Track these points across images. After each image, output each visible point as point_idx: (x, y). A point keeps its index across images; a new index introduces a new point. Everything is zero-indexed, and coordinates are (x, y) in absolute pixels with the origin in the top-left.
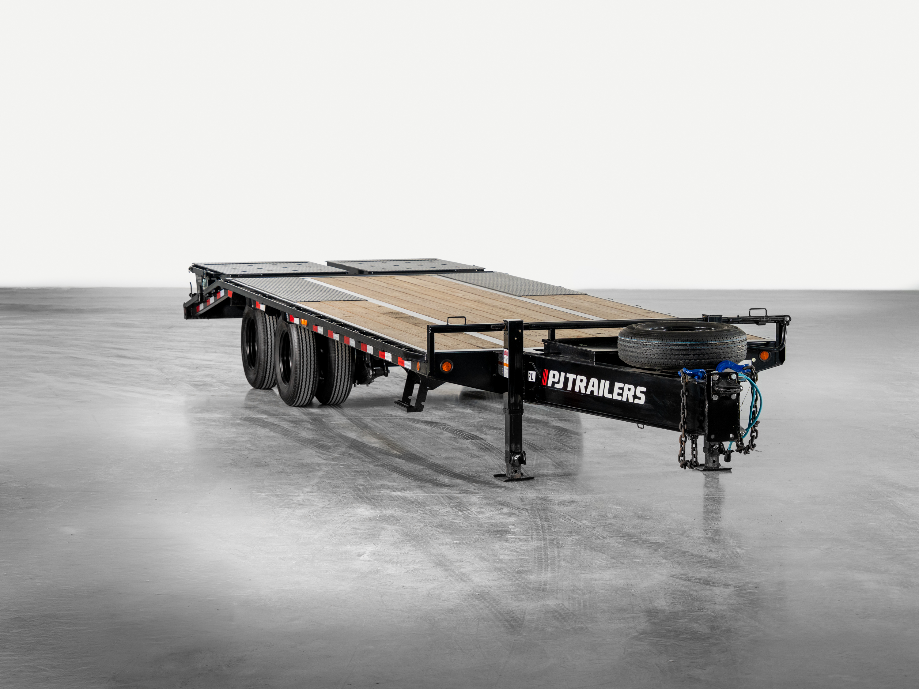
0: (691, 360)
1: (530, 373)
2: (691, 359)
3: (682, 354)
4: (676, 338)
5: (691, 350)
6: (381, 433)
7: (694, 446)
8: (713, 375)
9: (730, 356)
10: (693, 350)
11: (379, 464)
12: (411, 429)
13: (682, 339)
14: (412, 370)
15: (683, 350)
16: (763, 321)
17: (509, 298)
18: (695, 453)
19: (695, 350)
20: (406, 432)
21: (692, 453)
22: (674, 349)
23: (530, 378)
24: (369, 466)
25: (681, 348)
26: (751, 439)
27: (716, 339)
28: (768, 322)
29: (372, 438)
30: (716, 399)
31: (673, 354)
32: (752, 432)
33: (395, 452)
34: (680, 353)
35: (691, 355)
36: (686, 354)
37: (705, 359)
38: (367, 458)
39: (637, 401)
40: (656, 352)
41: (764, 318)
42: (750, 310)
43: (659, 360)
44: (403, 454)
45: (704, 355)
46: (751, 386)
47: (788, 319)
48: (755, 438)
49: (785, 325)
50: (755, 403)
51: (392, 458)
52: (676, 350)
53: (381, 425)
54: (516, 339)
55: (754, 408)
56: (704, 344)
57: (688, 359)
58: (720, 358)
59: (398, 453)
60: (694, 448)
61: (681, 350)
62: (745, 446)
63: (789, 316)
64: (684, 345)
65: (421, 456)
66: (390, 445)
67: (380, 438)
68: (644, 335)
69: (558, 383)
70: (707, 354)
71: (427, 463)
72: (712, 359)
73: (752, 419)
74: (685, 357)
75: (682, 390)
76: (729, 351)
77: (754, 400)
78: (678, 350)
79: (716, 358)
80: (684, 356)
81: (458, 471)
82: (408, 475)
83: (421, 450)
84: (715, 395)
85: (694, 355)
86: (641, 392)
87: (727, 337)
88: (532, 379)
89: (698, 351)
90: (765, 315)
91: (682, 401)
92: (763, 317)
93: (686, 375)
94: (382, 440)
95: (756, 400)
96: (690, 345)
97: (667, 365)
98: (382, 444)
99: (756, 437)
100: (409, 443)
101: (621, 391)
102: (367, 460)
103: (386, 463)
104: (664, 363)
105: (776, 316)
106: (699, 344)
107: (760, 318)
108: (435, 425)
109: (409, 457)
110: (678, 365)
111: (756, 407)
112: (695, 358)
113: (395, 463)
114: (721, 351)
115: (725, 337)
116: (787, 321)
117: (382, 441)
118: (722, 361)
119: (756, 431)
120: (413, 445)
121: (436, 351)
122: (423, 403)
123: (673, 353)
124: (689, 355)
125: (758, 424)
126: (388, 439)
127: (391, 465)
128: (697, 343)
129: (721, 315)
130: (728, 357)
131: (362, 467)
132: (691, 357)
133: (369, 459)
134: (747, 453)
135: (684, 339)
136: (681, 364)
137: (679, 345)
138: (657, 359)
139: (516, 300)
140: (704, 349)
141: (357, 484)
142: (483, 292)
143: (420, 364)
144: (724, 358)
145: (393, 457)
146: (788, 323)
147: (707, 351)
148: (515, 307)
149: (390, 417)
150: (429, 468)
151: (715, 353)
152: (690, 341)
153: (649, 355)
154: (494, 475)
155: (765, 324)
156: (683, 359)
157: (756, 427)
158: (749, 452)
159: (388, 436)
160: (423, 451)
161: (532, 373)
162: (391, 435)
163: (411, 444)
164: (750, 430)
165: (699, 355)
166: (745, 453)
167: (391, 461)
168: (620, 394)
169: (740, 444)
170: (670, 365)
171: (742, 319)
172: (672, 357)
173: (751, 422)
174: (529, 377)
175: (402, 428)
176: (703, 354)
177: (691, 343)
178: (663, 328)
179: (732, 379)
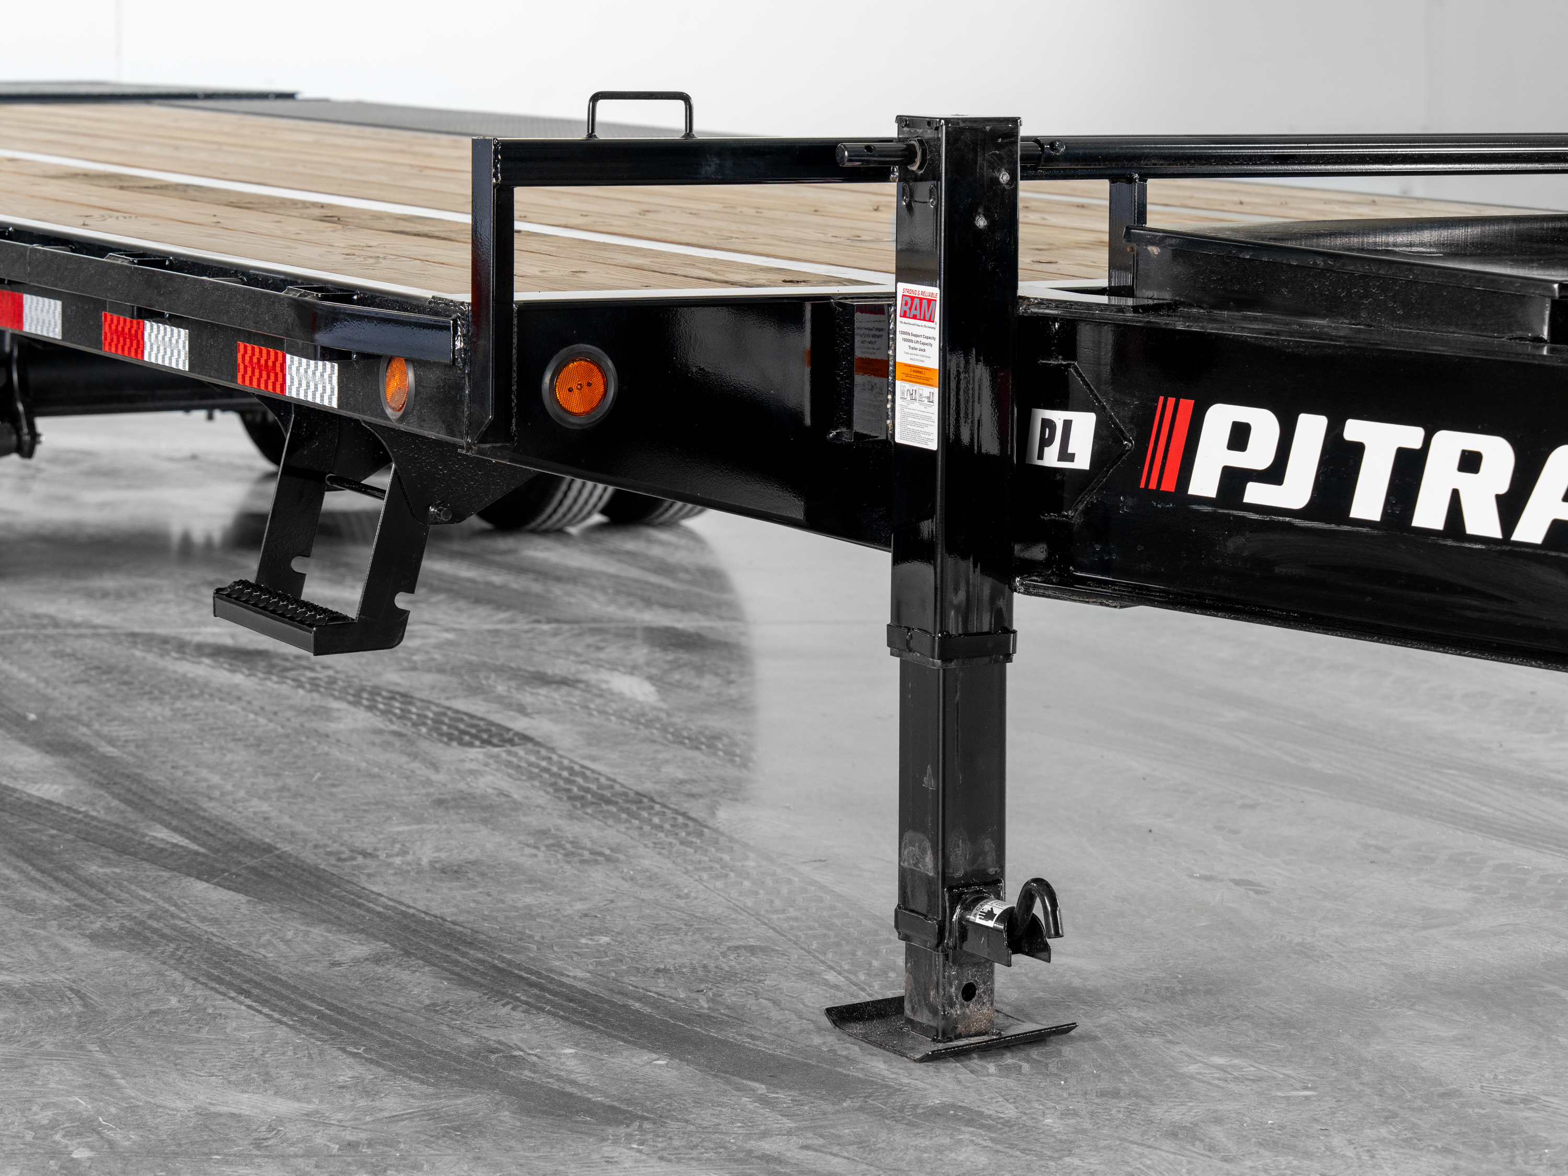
1: (1048, 424)
6: (42, 715)
11: (114, 925)
12: (173, 692)
14: (343, 413)
20: (157, 709)
23: (1053, 449)
24: (64, 943)
29: (13, 743)
33: (161, 834)
38: (32, 879)
44: (210, 848)
51: (166, 874)
53: (27, 669)
54: (981, 222)
59: (177, 839)
65: (309, 857)
66: (116, 790)
67: (49, 744)
69: (1273, 476)
71: (369, 910)
81: (580, 974)
82: (322, 1016)
83: (286, 820)
88: (1065, 455)
94: (66, 754)
98: (73, 782)
100: (204, 773)
102: (39, 896)
103: (151, 916)
108: (262, 664)
109: (253, 869)
113: (203, 919)
117: (67, 761)
120: (229, 787)
121: (521, 295)
122: (401, 601)
126: (89, 746)
127: (181, 930)
131: (30, 952)
133: (45, 886)
141: (44, 1117)
143: (411, 376)
145: (165, 867)
149: (50, 631)
150: (407, 954)
154: (829, 1011)
159: (84, 730)
160: (300, 827)
161: (1067, 424)
162: (96, 726)
163: (215, 779)
167: (169, 900)
174: (1047, 443)
175: (126, 683)
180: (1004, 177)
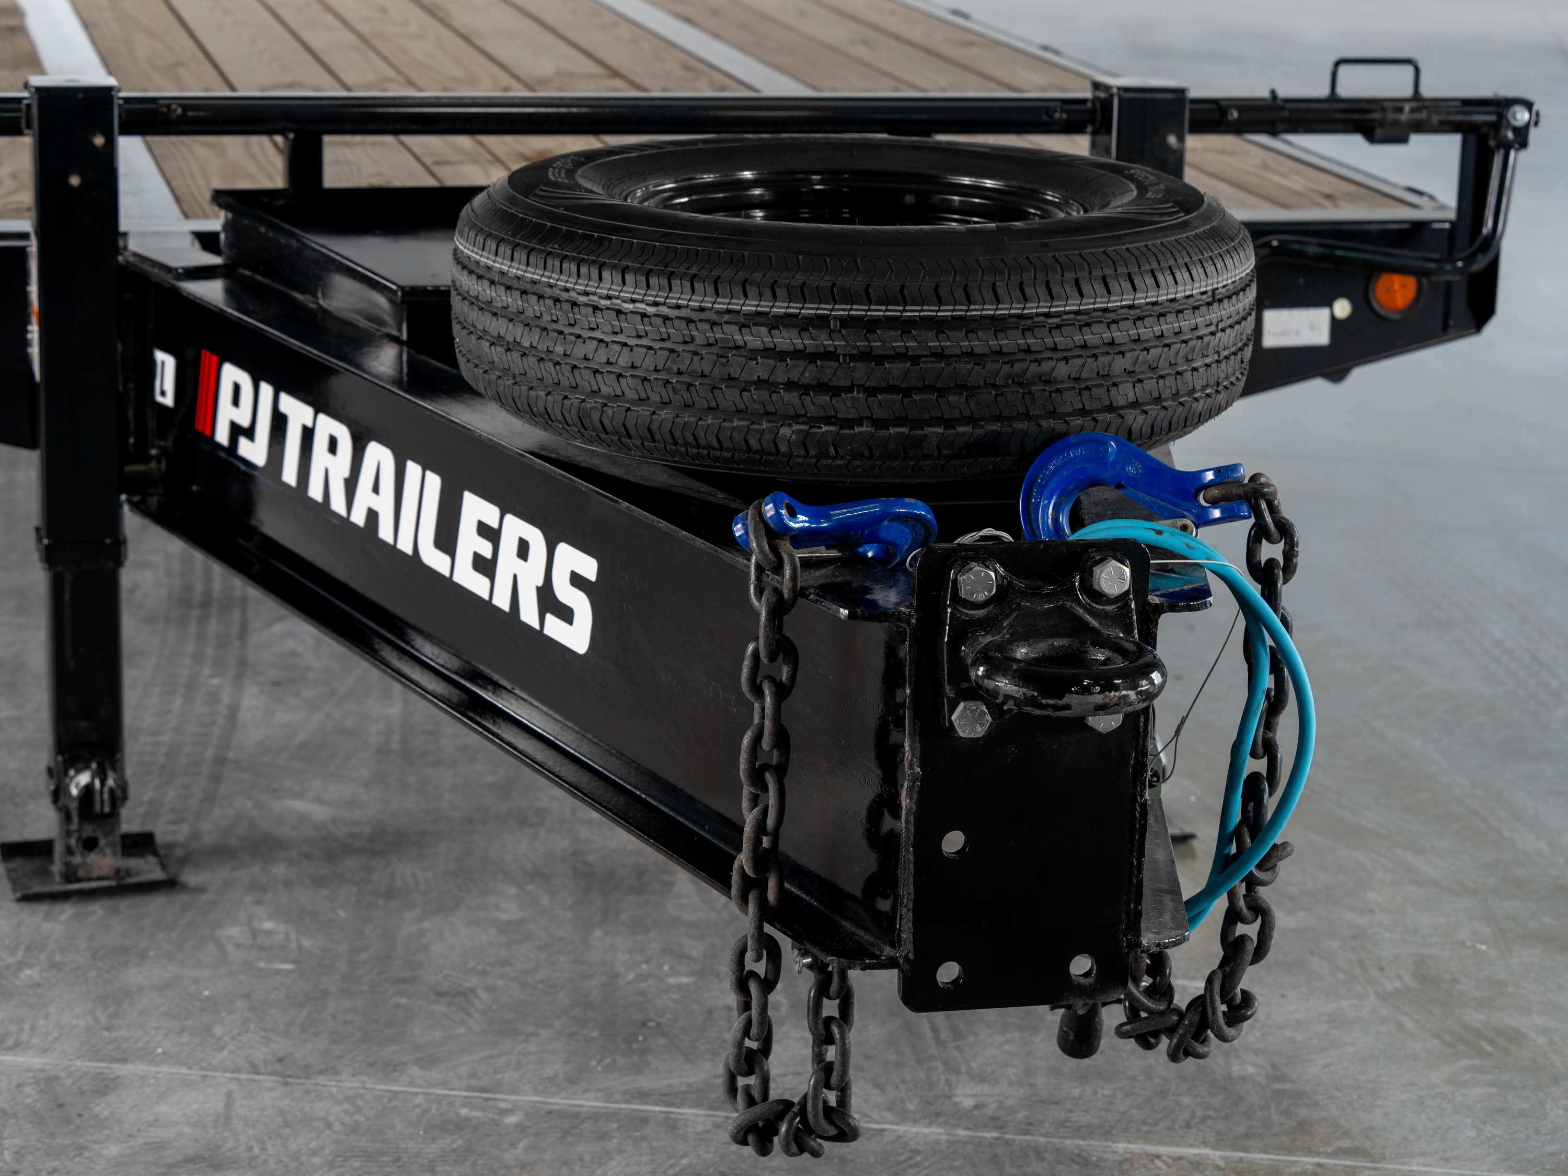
0: (849, 423)
2: (853, 415)
3: (790, 385)
4: (757, 276)
5: (852, 358)
7: (830, 1008)
8: (964, 566)
9: (1121, 401)
10: (866, 356)
13: (799, 279)
15: (797, 354)
16: (1397, 123)
18: (831, 1053)
19: (880, 359)
21: (819, 1057)
22: (737, 347)
25: (786, 340)
26: (1224, 962)
27: (1029, 291)
28: (1420, 127)
30: (980, 731)
31: (730, 378)
32: (1232, 917)
34: (781, 377)
35: (850, 389)
36: (821, 387)
37: (949, 423)
39: (554, 628)
40: (624, 360)
41: (1400, 110)
42: (1338, 64)
43: (644, 411)
45: (942, 392)
46: (1241, 623)
47: (1522, 116)
48: (1249, 957)
49: (1507, 147)
50: (1269, 723)
52: (753, 355)
54: (75, 181)
55: (1254, 754)
56: (945, 320)
57: (828, 420)
58: (1053, 414)
60: (830, 1019)
61: (782, 356)
62: (1181, 1001)
63: (1529, 105)
64: (803, 324)
68: (570, 237)
69: (250, 433)
70: (964, 387)
72: (999, 418)
73: (1237, 832)
74: (816, 403)
75: (751, 647)
76: (1120, 364)
77: (1261, 703)
78: (768, 352)
79: (1027, 416)
80: (807, 399)
84: (973, 705)
85: (871, 392)
86: (577, 580)
87: (1109, 271)
88: (164, 391)
89: (896, 369)
90: (1408, 92)
91: (756, 720)
92: (1397, 104)
93: (785, 546)
95: (1275, 705)
96: (846, 322)
97: (698, 446)
99: (1260, 953)
101: (485, 548)
104: (678, 434)
105: (1468, 103)
106: (911, 322)
107: (1383, 109)
110: (762, 452)
111: (1268, 749)
112: (879, 413)
114: (1062, 370)
115: (1097, 273)
116: (1516, 130)
118: (1063, 435)
119: (1260, 911)
123: (736, 372)
124: (836, 391)
125: (1273, 868)
128: (894, 311)
129: (1181, 92)
130: (1110, 408)
132: (847, 405)
134: (1187, 1054)
135: (813, 280)
136: (783, 448)
137: (776, 323)
138: (631, 402)
140: (940, 355)
144: (1083, 412)
146: (1522, 138)
147: (964, 367)
151: (1019, 381)
152: (851, 299)
153: (587, 374)
155: (1404, 140)
156: (797, 418)
157: (1263, 884)
158: (1201, 1049)
164: (1220, 905)
165: (907, 392)
166: (1174, 1056)
168: (485, 566)
169: (1150, 992)
170: (710, 448)
171: (1291, 111)
172: (730, 397)
173: (1233, 849)
176: (930, 388)
177: (858, 310)
178: (748, 175)
179: (1097, 596)
180: (99, 141)
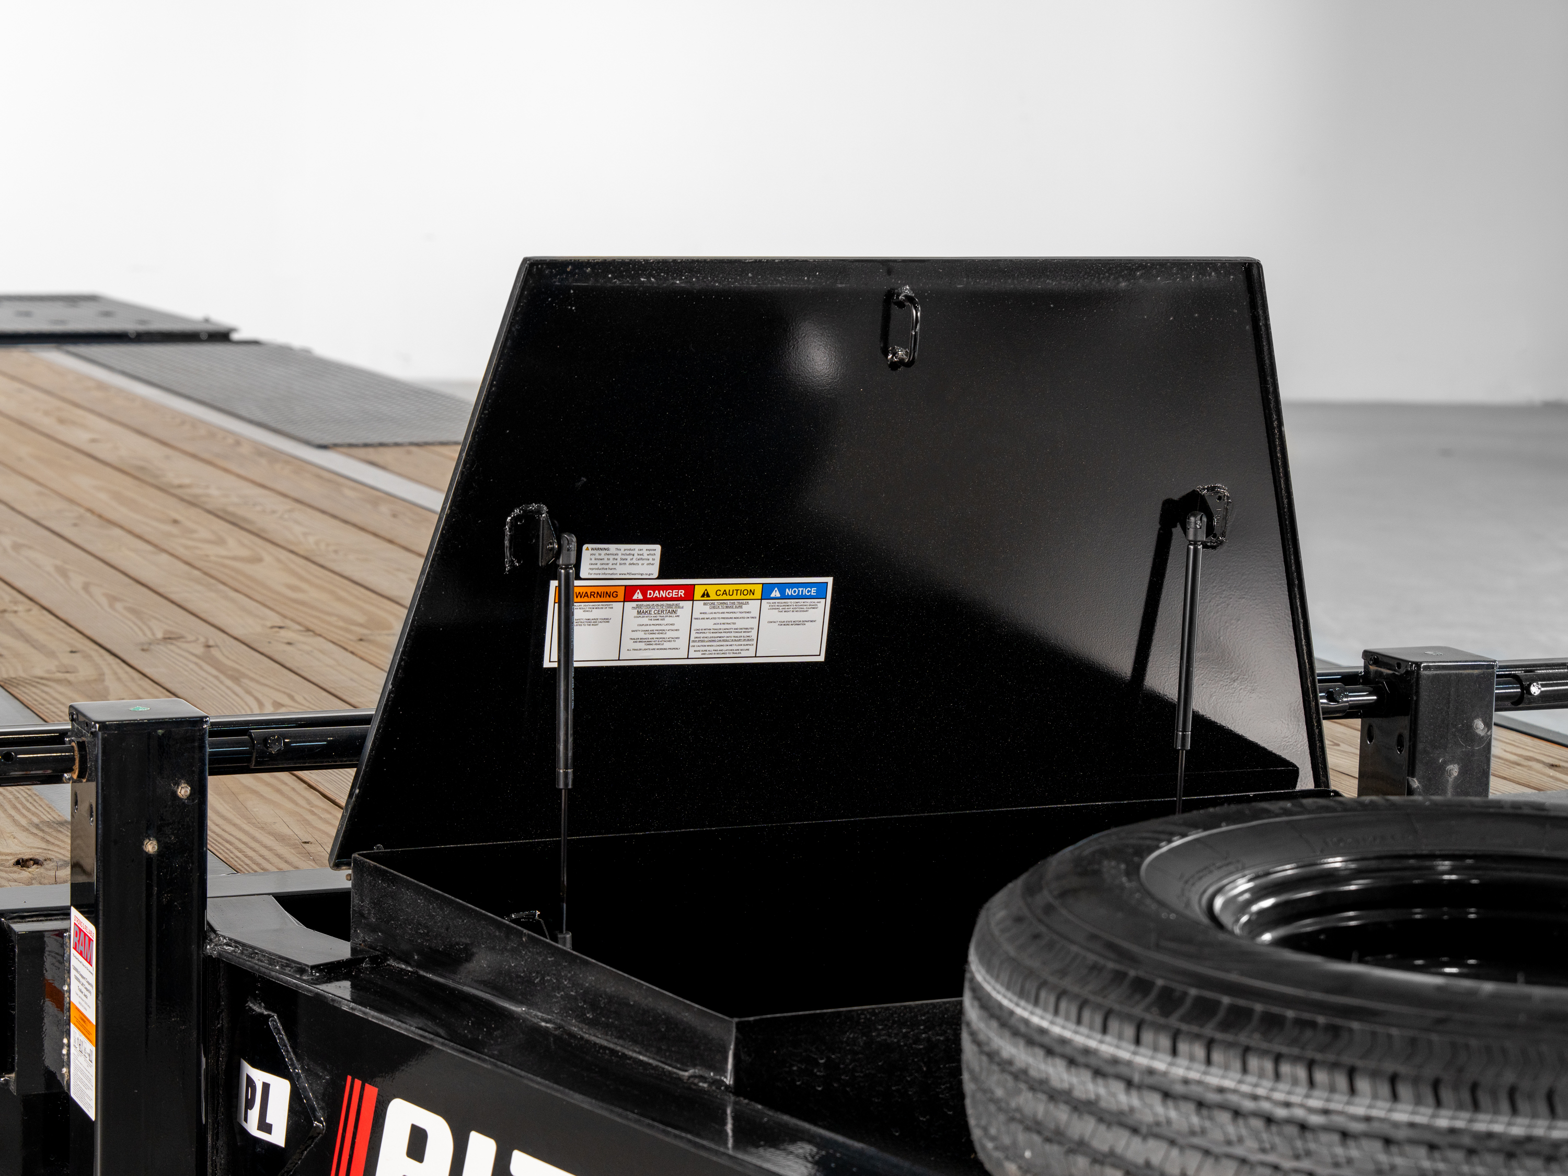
1: (250, 1082)
17: (274, 456)
23: (254, 1115)
54: (151, 846)
88: (265, 1127)
139: (301, 465)
142: (183, 423)
148: (282, 505)
161: (266, 1087)
174: (250, 1104)
180: (184, 791)
